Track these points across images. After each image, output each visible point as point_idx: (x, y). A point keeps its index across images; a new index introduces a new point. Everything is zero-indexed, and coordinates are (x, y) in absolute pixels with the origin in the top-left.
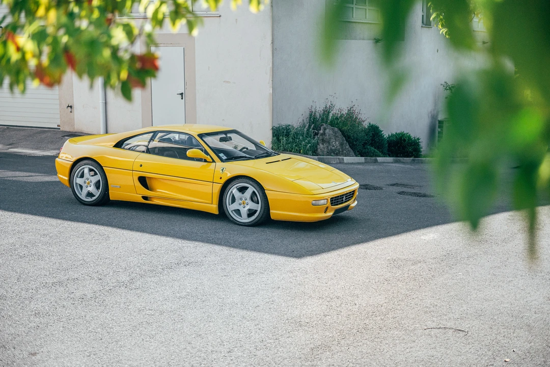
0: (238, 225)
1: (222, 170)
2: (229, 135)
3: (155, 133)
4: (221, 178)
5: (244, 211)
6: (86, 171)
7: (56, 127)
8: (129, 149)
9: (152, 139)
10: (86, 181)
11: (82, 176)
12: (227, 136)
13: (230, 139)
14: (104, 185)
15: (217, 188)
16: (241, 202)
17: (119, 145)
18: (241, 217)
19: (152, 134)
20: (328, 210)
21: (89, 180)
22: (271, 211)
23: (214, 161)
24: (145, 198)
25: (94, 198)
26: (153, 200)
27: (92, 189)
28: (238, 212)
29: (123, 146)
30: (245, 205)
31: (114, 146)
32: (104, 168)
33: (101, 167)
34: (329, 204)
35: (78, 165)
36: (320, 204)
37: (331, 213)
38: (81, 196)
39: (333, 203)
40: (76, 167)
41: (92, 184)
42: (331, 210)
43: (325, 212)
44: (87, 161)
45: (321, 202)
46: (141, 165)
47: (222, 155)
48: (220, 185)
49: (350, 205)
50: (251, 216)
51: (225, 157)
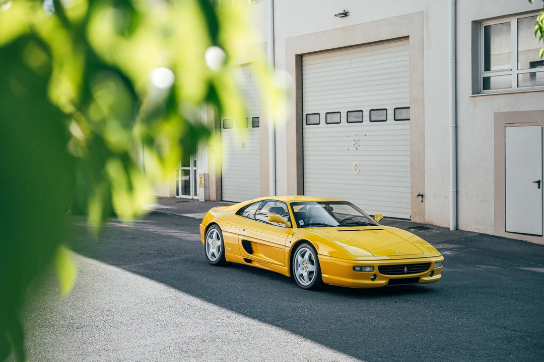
0: (302, 288)
1: (293, 235)
3: (264, 203)
4: (290, 242)
5: (305, 274)
6: (214, 235)
7: (409, 218)
9: (260, 208)
11: (212, 238)
12: (327, 206)
14: (222, 249)
15: (288, 250)
16: (303, 266)
17: (240, 212)
18: (305, 280)
19: (261, 203)
20: (377, 278)
21: (215, 243)
22: (322, 275)
23: (292, 227)
24: (246, 260)
25: (215, 259)
26: (253, 263)
27: (215, 251)
28: (302, 275)
30: (307, 268)
31: (236, 214)
32: (223, 232)
33: (221, 231)
34: (376, 271)
35: (209, 229)
36: (363, 270)
37: (383, 282)
38: (209, 256)
39: (385, 272)
40: (208, 231)
41: (216, 246)
42: (383, 278)
43: (373, 280)
44: (214, 225)
45: (365, 269)
46: (244, 230)
47: (302, 221)
48: (289, 248)
49: (419, 278)
50: (310, 279)
51: (303, 224)
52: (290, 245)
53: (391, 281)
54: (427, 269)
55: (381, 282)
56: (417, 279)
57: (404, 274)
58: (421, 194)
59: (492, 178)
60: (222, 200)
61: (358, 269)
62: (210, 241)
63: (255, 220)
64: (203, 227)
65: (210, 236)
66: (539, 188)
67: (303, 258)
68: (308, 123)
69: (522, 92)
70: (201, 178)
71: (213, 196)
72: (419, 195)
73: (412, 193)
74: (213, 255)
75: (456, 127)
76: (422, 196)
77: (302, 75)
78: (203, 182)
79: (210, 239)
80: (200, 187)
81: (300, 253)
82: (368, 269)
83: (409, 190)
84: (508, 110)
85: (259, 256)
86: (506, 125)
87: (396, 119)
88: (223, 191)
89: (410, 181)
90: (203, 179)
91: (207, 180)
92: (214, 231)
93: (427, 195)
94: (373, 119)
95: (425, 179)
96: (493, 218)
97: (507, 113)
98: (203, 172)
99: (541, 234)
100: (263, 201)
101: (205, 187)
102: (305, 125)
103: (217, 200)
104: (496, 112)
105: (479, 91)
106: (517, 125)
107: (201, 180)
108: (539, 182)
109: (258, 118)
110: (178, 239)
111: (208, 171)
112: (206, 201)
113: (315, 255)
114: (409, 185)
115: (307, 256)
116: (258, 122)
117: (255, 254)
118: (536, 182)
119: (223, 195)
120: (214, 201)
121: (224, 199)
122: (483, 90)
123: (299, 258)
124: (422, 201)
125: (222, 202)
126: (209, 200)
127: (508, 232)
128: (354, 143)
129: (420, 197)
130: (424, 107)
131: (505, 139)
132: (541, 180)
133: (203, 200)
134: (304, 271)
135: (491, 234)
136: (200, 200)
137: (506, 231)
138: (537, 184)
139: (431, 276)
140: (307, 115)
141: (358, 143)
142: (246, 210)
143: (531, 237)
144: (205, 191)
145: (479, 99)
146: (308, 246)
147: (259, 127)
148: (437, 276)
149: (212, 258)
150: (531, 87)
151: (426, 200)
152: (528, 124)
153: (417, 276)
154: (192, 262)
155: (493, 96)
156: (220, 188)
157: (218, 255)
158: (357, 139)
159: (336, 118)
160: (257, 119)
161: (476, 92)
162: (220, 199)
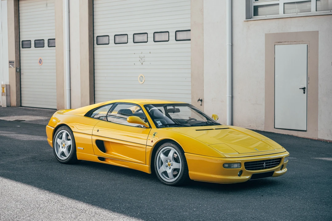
0: (165, 184)
1: (154, 134)
2: (176, 107)
3: (114, 105)
4: (152, 141)
5: (169, 171)
6: (64, 135)
8: (99, 118)
9: (111, 110)
10: (63, 142)
11: (61, 138)
12: (174, 108)
13: (178, 111)
14: (73, 149)
15: (149, 149)
16: (167, 164)
17: (89, 114)
18: (168, 177)
19: (112, 105)
20: (243, 174)
21: (65, 143)
22: (190, 172)
23: (150, 127)
24: (100, 158)
25: (65, 158)
26: (107, 161)
27: (65, 150)
28: (165, 173)
29: (92, 116)
30: (171, 166)
31: (85, 116)
32: (74, 133)
33: (72, 132)
34: (243, 168)
35: (58, 130)
36: (232, 167)
37: (248, 177)
38: (58, 155)
39: (249, 167)
40: (57, 132)
41: (66, 146)
42: (247, 174)
43: (239, 175)
44: (63, 127)
45: (233, 165)
46: (98, 131)
47: (159, 122)
48: (151, 147)
49: (274, 172)
50: (175, 176)
51: (161, 124)
52: (152, 144)
53: (254, 176)
54: (279, 164)
55: (246, 177)
56: (271, 173)
57: (263, 169)
58: (200, 99)
59: (263, 86)
60: (21, 106)
61: (227, 166)
62: (59, 141)
63: (108, 121)
64: (50, 129)
65: (58, 137)
66: (304, 93)
67: (167, 156)
68: (98, 43)
69: (290, 17)
70: (3, 88)
71: (14, 102)
72: (199, 100)
73: (192, 98)
74: (63, 154)
75: (232, 45)
76: (201, 100)
77: (93, 4)
78: (5, 91)
79: (58, 140)
80: (2, 95)
81: (163, 151)
82: (236, 166)
83: (190, 96)
84: (278, 32)
85: (114, 155)
86: (276, 44)
87: (177, 39)
88: (23, 99)
89: (191, 89)
90: (5, 89)
91: (8, 90)
92: (63, 132)
93: (205, 100)
94: (156, 40)
95: (203, 87)
96: (264, 117)
97: (277, 34)
98: (5, 84)
99: (306, 130)
100: (114, 104)
101: (7, 96)
102: (96, 45)
103: (17, 106)
104: (267, 33)
105: (251, 17)
106: (285, 43)
107: (4, 90)
108: (304, 89)
109: (55, 39)
110: (10, 139)
111: (9, 83)
112: (8, 106)
113: (180, 153)
114: (190, 92)
115: (171, 154)
116: (55, 43)
117: (110, 152)
118: (303, 89)
119: (22, 102)
120: (15, 107)
121: (23, 105)
122: (254, 16)
123: (162, 156)
124: (201, 105)
125: (21, 108)
126: (10, 106)
127: (276, 128)
128: (139, 59)
129: (200, 101)
130: (203, 30)
131: (275, 55)
132: (306, 87)
133: (6, 106)
134: (168, 168)
135: (262, 130)
136: (2, 106)
137: (275, 128)
138: (302, 90)
139: (281, 169)
140: (97, 37)
141: (143, 59)
142: (95, 113)
143: (297, 132)
144: (7, 99)
145: (252, 24)
146: (172, 145)
147: (55, 46)
148: (285, 170)
149: (61, 156)
150: (296, 14)
151: (205, 104)
152: (295, 43)
153: (272, 170)
154: (41, 160)
155: (264, 20)
156: (20, 96)
157: (68, 155)
158: (142, 55)
159: (124, 39)
160: (53, 40)
161: (248, 17)
162: (20, 105)
